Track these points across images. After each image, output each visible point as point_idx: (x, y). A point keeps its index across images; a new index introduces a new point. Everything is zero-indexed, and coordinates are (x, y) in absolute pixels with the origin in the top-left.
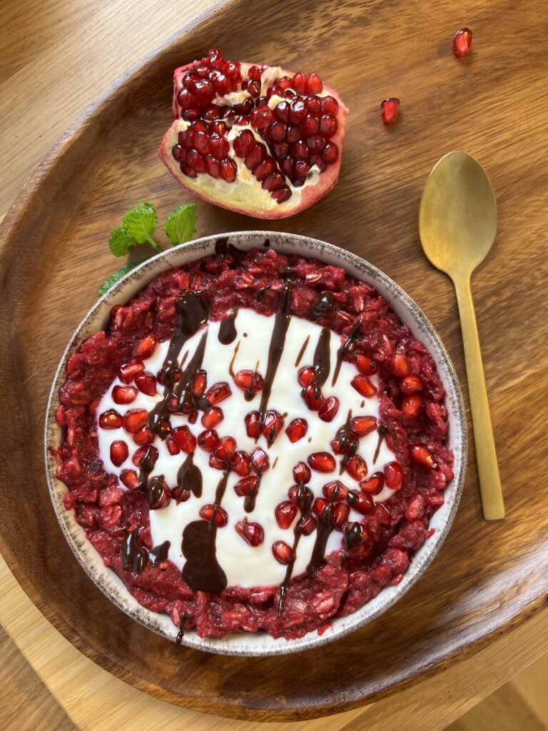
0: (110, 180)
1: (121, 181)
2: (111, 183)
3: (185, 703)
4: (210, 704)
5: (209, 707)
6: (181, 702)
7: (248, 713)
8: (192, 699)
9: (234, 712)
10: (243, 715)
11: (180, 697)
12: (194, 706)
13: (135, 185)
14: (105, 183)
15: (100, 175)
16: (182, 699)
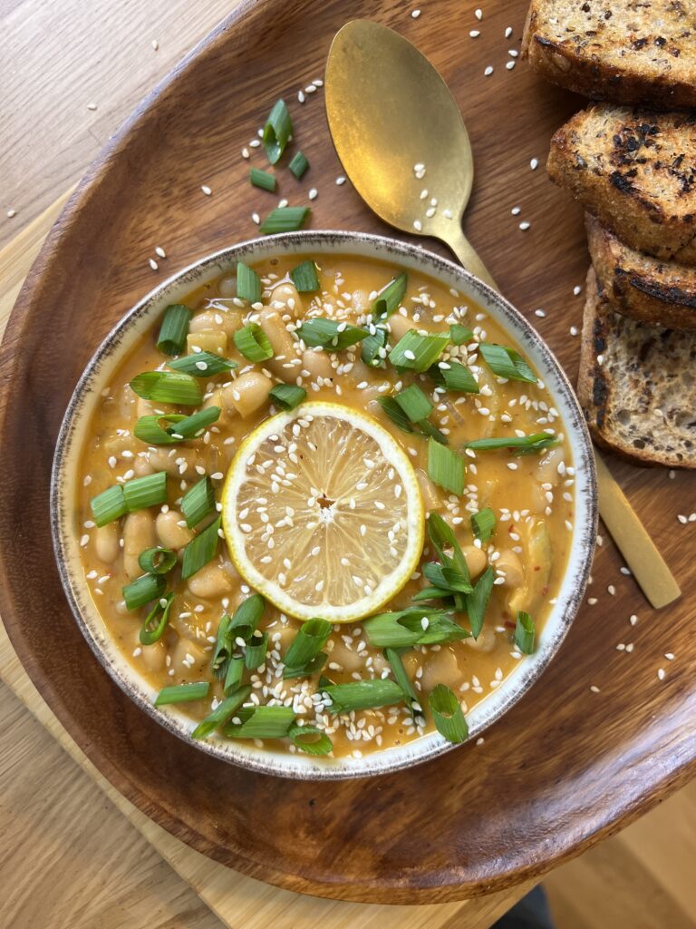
0: (148, 232)
1: (161, 232)
2: (149, 236)
3: (336, 894)
4: (367, 890)
5: (367, 894)
6: (330, 893)
7: (419, 894)
8: (344, 887)
9: (400, 896)
10: (413, 898)
11: (328, 887)
12: (347, 896)
13: (181, 236)
14: (141, 237)
15: (134, 228)
16: (331, 890)
